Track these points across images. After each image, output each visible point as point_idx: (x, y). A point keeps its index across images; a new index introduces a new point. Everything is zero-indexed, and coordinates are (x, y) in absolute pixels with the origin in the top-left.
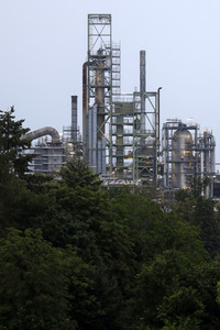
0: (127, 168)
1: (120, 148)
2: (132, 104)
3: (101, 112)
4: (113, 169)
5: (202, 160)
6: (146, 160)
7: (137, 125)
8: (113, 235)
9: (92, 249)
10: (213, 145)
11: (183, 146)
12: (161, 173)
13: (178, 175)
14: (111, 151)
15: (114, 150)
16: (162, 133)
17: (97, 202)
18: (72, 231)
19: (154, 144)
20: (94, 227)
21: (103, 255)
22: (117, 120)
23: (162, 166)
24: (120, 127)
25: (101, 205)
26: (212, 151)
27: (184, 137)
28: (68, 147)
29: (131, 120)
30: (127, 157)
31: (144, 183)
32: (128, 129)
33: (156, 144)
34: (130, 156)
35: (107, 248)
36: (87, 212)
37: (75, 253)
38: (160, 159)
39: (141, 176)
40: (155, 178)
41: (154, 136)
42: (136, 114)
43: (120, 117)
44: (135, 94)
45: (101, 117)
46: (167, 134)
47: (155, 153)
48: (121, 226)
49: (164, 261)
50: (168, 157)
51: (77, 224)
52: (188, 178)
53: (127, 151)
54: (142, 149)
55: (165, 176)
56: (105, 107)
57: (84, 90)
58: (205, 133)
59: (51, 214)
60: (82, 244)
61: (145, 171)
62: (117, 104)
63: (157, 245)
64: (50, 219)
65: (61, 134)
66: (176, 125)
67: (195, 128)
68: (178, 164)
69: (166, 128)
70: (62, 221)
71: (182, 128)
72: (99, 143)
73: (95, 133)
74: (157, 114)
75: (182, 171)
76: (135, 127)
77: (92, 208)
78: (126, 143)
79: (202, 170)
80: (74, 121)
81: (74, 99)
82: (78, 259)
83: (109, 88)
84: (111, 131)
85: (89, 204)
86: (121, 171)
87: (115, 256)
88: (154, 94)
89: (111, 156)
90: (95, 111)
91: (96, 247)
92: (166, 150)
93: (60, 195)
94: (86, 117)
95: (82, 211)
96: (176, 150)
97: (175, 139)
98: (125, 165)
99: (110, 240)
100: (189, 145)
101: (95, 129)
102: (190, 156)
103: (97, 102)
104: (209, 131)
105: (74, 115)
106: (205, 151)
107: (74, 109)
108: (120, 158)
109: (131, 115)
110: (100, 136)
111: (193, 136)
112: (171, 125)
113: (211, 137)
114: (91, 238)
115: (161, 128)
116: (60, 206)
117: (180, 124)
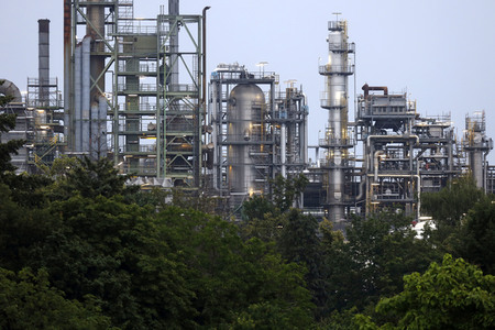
0: (145, 156)
1: (133, 118)
2: (156, 37)
3: (98, 52)
4: (121, 157)
5: (284, 141)
6: (182, 140)
7: (164, 75)
8: (158, 279)
9: (126, 302)
10: (304, 113)
11: (248, 114)
12: (209, 164)
13: (239, 169)
14: (116, 125)
15: (122, 121)
16: (210, 90)
17: (132, 223)
18: (92, 271)
19: (196, 111)
20: (129, 265)
21: (143, 313)
22: (128, 67)
23: (209, 152)
24: (132, 79)
25: (138, 226)
26: (303, 123)
27: (250, 97)
28: (36, 116)
29: (152, 66)
30: (145, 136)
31: (177, 182)
32: (148, 83)
33: (198, 112)
34: (151, 133)
35: (150, 301)
36: (117, 240)
37: (98, 308)
38: (207, 139)
39: (170, 171)
40: (197, 174)
41: (195, 95)
42: (162, 56)
43: (133, 61)
44: (161, 19)
45: (98, 61)
46: (218, 93)
47: (197, 128)
48: (173, 264)
49: (252, 323)
50: (219, 136)
51: (101, 260)
52: (259, 173)
53: (146, 123)
54: (174, 120)
55: (215, 170)
56: (104, 43)
57: (67, 11)
58: (289, 91)
59: (56, 243)
60: (109, 293)
61: (180, 161)
62: (127, 37)
63: (231, 296)
64: (55, 251)
65: (23, 93)
66: (236, 76)
67: (271, 82)
68: (238, 147)
69: (217, 82)
70: (75, 255)
71: (247, 81)
72: (95, 109)
73: (87, 91)
74: (201, 55)
75: (247, 161)
76: (161, 81)
77: (123, 233)
78: (143, 108)
79: (284, 160)
80: (44, 67)
81: (44, 26)
82: (106, 319)
83: (113, 7)
84: (116, 86)
85: (118, 227)
86: (134, 160)
87: (164, 314)
88: (196, 19)
89: (116, 132)
90: (87, 49)
91: (132, 298)
92: (218, 121)
93: (70, 210)
94: (70, 61)
95: (108, 239)
96: (236, 123)
97: (232, 101)
98: (143, 150)
99: (155, 288)
100: (260, 113)
101: (87, 82)
102: (260, 133)
103: (90, 32)
104: (297, 86)
105: (44, 55)
106: (289, 125)
107: (44, 44)
108: (133, 138)
109: (153, 57)
110: (95, 97)
111: (267, 96)
112: (226, 76)
113: (300, 97)
114: (125, 284)
115: (208, 81)
116: (70, 230)
117: (243, 74)
